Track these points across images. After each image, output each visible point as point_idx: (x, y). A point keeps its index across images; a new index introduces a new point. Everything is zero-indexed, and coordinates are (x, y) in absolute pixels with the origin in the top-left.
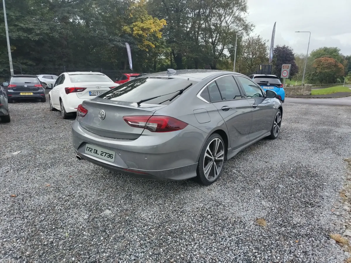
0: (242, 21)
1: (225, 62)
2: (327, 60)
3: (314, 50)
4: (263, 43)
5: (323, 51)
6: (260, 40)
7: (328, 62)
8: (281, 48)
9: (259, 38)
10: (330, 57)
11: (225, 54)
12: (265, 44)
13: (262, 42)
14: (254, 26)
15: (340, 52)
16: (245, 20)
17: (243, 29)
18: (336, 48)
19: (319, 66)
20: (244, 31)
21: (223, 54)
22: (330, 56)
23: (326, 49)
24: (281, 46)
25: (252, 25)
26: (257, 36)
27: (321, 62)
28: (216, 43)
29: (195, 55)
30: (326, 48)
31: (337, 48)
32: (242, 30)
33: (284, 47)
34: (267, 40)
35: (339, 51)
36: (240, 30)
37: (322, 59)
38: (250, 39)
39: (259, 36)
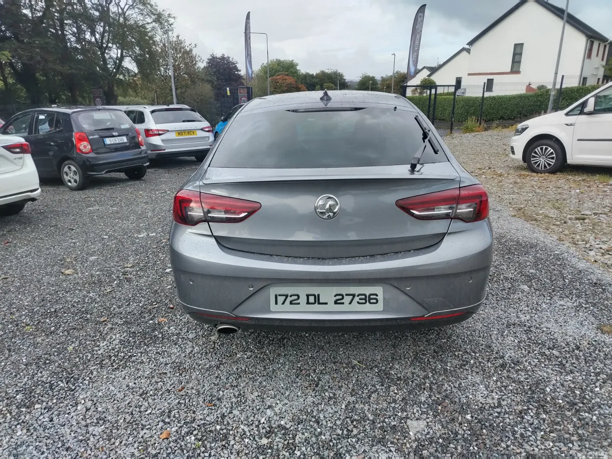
0: (149, 6)
1: (131, 83)
2: (286, 80)
3: (263, 64)
4: (188, 49)
5: (276, 65)
6: (181, 43)
7: (286, 83)
8: (219, 58)
9: (180, 41)
10: (287, 75)
11: (125, 67)
12: (191, 50)
13: (186, 47)
14: (174, 18)
15: (298, 68)
16: (154, 5)
17: (154, 21)
18: (292, 61)
19: (276, 88)
20: (157, 25)
21: (123, 67)
22: (287, 73)
23: (279, 63)
24: (219, 55)
25: (169, 14)
26: (175, 37)
27: (278, 82)
28: (105, 45)
29: (69, 70)
30: (279, 61)
31: (294, 62)
32: (152, 23)
33: (223, 58)
34: (193, 45)
35: (296, 65)
36: (148, 23)
37: (278, 77)
38: (163, 41)
39: (178, 37)
